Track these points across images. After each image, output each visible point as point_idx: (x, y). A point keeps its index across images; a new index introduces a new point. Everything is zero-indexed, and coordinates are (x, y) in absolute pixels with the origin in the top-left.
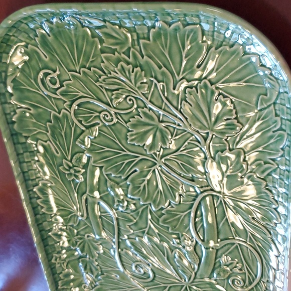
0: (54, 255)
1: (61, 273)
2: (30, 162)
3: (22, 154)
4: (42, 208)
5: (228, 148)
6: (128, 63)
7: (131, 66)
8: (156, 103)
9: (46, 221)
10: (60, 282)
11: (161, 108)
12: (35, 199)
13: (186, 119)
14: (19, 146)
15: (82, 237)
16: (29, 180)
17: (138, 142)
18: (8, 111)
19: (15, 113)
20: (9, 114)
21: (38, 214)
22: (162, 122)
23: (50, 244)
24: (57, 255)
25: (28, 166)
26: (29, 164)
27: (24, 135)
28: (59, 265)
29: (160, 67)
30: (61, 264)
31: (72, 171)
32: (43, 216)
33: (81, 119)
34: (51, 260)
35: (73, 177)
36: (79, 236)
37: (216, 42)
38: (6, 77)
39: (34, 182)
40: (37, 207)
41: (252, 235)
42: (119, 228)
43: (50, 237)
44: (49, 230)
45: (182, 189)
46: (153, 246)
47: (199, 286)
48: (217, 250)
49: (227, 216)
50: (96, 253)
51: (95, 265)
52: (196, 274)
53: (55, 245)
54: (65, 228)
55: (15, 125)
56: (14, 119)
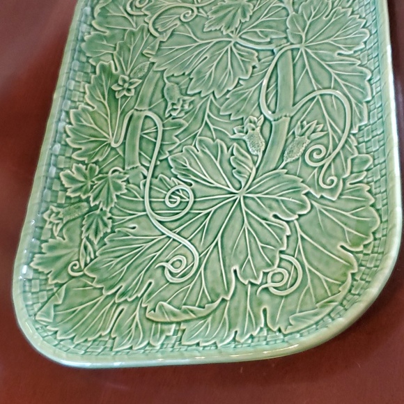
0: (51, 207)
1: (46, 241)
3: (76, 71)
4: (68, 137)
9: (64, 155)
10: (37, 256)
14: (77, 62)
15: (105, 175)
16: (70, 100)
24: (55, 209)
25: (75, 86)
28: (50, 226)
30: (53, 224)
31: (126, 85)
32: (64, 148)
34: (43, 213)
35: (125, 93)
36: (100, 176)
38: (98, 3)
39: (73, 105)
40: (61, 133)
41: (338, 75)
42: (161, 145)
43: (59, 178)
44: (62, 170)
45: (256, 59)
46: (203, 152)
47: (260, 190)
48: (292, 118)
49: (307, 67)
50: (114, 197)
51: (105, 218)
52: (257, 169)
53: (60, 193)
54: (84, 167)
55: (83, 44)
56: (85, 38)
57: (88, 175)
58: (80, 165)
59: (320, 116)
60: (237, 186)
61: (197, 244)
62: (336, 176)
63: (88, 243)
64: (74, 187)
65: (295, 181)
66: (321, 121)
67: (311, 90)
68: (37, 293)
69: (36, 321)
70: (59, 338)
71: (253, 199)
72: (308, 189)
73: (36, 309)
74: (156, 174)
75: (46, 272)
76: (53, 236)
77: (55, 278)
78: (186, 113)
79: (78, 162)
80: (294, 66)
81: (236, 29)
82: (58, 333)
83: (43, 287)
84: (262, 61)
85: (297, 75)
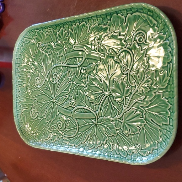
0: (52, 29)
1: (43, 31)
2: (98, 21)
3: (101, 17)
4: (75, 25)
5: (117, 129)
6: (151, 84)
7: (150, 86)
8: (134, 96)
9: (68, 26)
10: (39, 30)
11: (132, 99)
12: (79, 22)
13: (128, 111)
14: (105, 16)
16: (88, 20)
17: (115, 85)
19: (122, 15)
20: (121, 12)
21: (71, 23)
22: (126, 98)
24: (52, 30)
25: (95, 19)
26: (96, 20)
27: (111, 19)
28: (47, 31)
29: (150, 101)
30: (48, 32)
32: (71, 25)
34: (49, 27)
35: (93, 45)
36: (64, 44)
37: (162, 130)
38: (141, 12)
39: (87, 22)
40: (75, 22)
41: (82, 134)
42: (72, 67)
43: (61, 28)
44: (64, 27)
45: (96, 104)
46: (67, 85)
47: (54, 106)
48: (72, 117)
49: (88, 124)
50: (57, 52)
51: (52, 51)
52: (59, 105)
53: (57, 30)
54: (67, 36)
55: (116, 15)
56: (119, 15)
57: (65, 38)
58: (67, 34)
59: (70, 127)
60: (56, 99)
61: (43, 86)
62: (53, 130)
63: (45, 47)
64: (60, 34)
65: (54, 117)
66: (69, 127)
67: (79, 125)
69: (23, 39)
70: (21, 48)
71: (52, 104)
72: (51, 122)
73: (26, 37)
74: (63, 67)
75: (37, 35)
76: (45, 33)
77: (36, 38)
78: (81, 76)
79: (68, 33)
80: (90, 119)
81: (111, 95)
82: (23, 47)
83: (33, 35)
84: (95, 106)
85: (86, 120)
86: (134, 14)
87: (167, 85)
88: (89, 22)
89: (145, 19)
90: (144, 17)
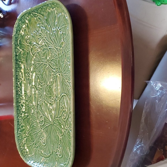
0: (20, 115)
1: (20, 125)
3: (17, 68)
4: (19, 92)
8: (48, 40)
9: (20, 98)
10: (19, 129)
12: (18, 87)
13: (54, 44)
14: (17, 65)
16: (17, 79)
17: (44, 57)
18: (16, 51)
19: (18, 52)
20: (16, 52)
21: (18, 94)
23: (19, 109)
25: (18, 73)
27: (19, 61)
30: (21, 120)
31: (29, 75)
33: (32, 52)
34: (18, 117)
35: (29, 77)
36: (28, 106)
38: (18, 39)
39: (19, 80)
40: (18, 91)
41: (67, 89)
42: (38, 99)
43: (20, 106)
44: (20, 103)
45: (52, 75)
47: (55, 123)
48: (60, 101)
49: (62, 83)
50: (31, 114)
51: (30, 120)
52: (54, 116)
53: (21, 110)
54: (25, 102)
55: (17, 57)
56: (17, 54)
62: (67, 125)
65: (61, 123)
67: (63, 92)
68: (21, 140)
70: (26, 154)
71: (54, 125)
72: (63, 127)
73: (21, 145)
74: (37, 109)
75: (22, 133)
76: (21, 123)
80: (60, 80)
81: (48, 60)
82: (26, 152)
83: (22, 138)
84: (54, 76)
86: (18, 44)
87: (42, 15)
88: (19, 79)
89: (21, 37)
90: (20, 37)
